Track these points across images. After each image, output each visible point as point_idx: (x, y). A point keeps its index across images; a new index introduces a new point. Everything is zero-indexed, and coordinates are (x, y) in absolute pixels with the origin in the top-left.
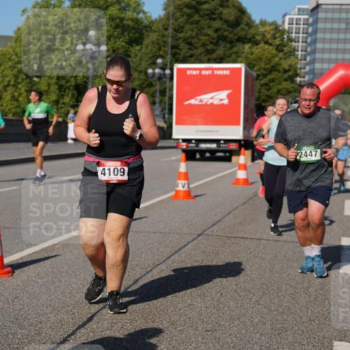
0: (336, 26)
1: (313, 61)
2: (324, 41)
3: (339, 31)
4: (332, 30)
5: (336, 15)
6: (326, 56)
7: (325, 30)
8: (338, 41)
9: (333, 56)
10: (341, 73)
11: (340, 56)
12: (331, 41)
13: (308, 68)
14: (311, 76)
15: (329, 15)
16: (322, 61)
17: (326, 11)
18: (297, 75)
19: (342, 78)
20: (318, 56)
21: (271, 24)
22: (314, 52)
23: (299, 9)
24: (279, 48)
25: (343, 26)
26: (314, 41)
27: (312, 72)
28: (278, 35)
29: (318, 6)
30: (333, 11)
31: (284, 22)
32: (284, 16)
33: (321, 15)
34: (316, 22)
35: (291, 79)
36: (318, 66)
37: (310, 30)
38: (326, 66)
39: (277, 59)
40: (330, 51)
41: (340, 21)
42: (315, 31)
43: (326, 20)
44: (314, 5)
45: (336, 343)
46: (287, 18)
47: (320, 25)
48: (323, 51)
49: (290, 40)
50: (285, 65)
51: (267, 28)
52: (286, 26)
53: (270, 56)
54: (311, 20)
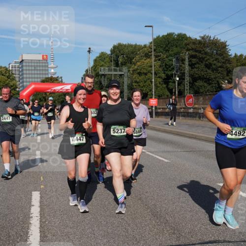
0: (30, 68)
1: (23, 82)
2: (26, 74)
3: (32, 70)
4: (29, 70)
5: (30, 64)
6: (28, 80)
7: (26, 70)
8: (32, 74)
9: (31, 80)
10: (33, 86)
11: (33, 80)
12: (29, 74)
13: (21, 85)
14: (23, 88)
15: (28, 64)
16: (26, 82)
17: (26, 62)
18: (17, 88)
19: (33, 89)
20: (25, 80)
21: (4, 68)
22: (23, 78)
23: (15, 62)
24: (8, 77)
25: (33, 68)
26: (23, 74)
27: (23, 86)
28: (7, 72)
29: (22, 60)
30: (29, 62)
31: (9, 67)
32: (10, 64)
33: (24, 64)
34: (22, 66)
35: (15, 89)
36: (25, 84)
37: (20, 70)
38: (28, 84)
39: (8, 81)
40: (29, 78)
41: (32, 66)
42: (23, 70)
43: (26, 66)
44: (21, 60)
45: (33, 192)
46: (10, 65)
47: (24, 68)
48: (26, 78)
49: (13, 74)
50: (11, 84)
51: (2, 69)
52: (11, 69)
53: (4, 80)
54: (20, 66)
